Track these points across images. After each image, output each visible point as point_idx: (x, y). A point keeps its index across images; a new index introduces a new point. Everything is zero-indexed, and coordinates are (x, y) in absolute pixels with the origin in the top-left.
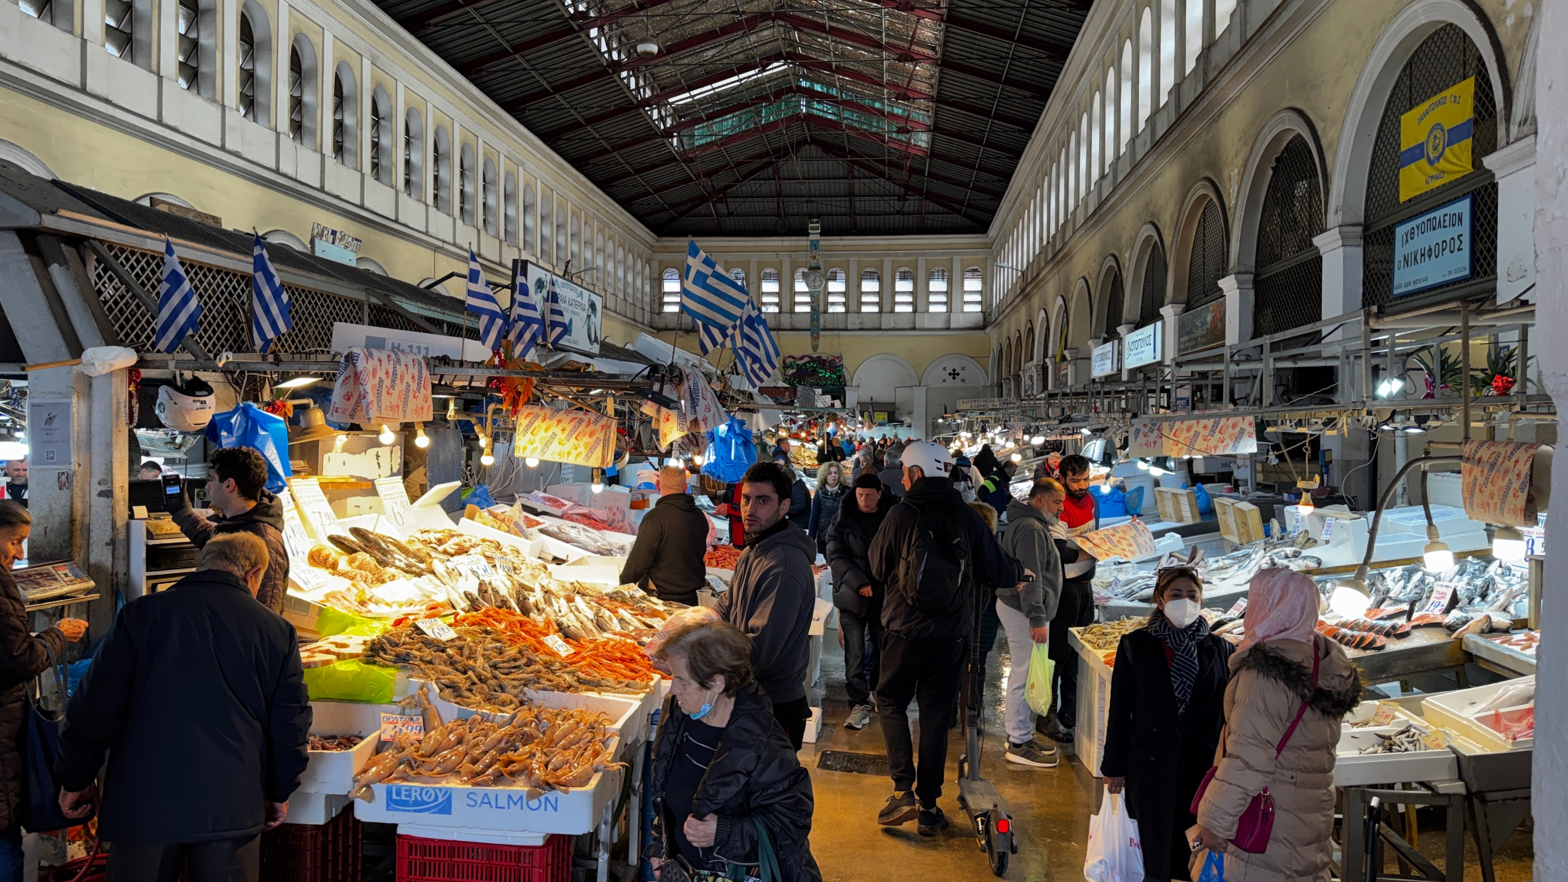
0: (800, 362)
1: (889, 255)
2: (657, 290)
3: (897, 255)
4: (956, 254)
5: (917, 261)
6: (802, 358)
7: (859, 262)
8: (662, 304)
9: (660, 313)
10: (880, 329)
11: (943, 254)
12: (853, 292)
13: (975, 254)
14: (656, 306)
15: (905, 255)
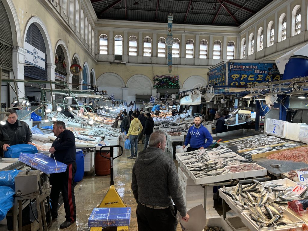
0: (161, 78)
1: (198, 34)
2: (97, 44)
3: (201, 34)
4: (225, 35)
5: (209, 37)
6: (162, 76)
7: (186, 36)
8: (99, 50)
9: (99, 53)
10: (194, 65)
11: (220, 35)
12: (183, 49)
13: (233, 35)
14: (97, 51)
15: (205, 34)
